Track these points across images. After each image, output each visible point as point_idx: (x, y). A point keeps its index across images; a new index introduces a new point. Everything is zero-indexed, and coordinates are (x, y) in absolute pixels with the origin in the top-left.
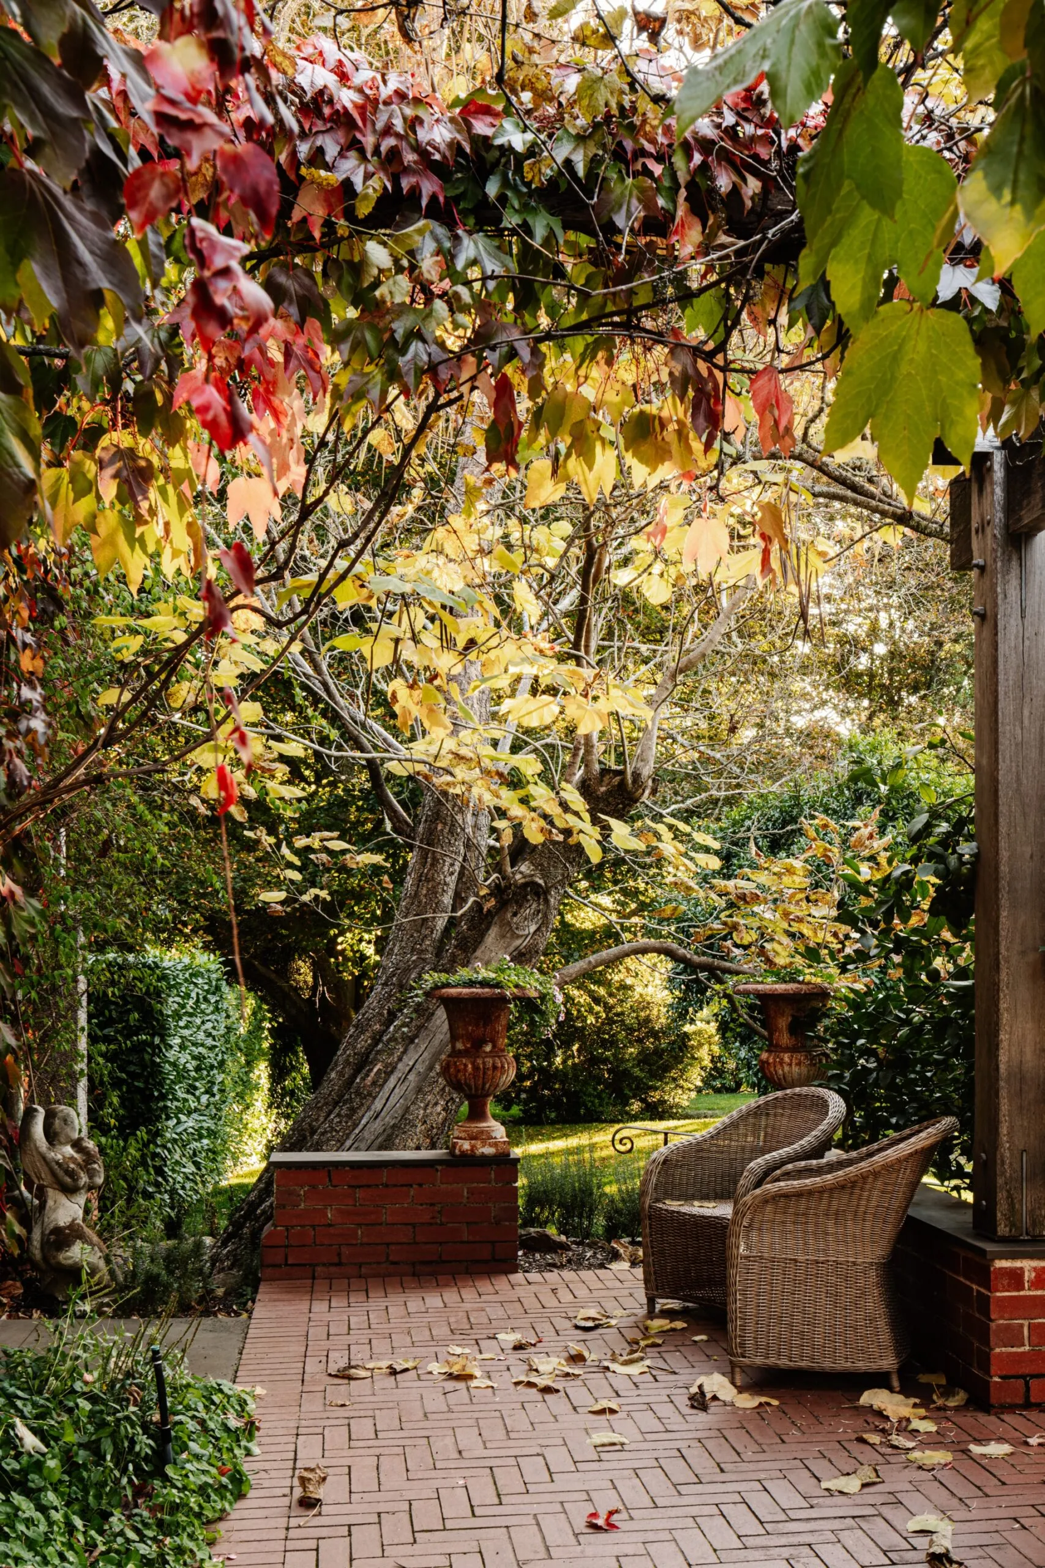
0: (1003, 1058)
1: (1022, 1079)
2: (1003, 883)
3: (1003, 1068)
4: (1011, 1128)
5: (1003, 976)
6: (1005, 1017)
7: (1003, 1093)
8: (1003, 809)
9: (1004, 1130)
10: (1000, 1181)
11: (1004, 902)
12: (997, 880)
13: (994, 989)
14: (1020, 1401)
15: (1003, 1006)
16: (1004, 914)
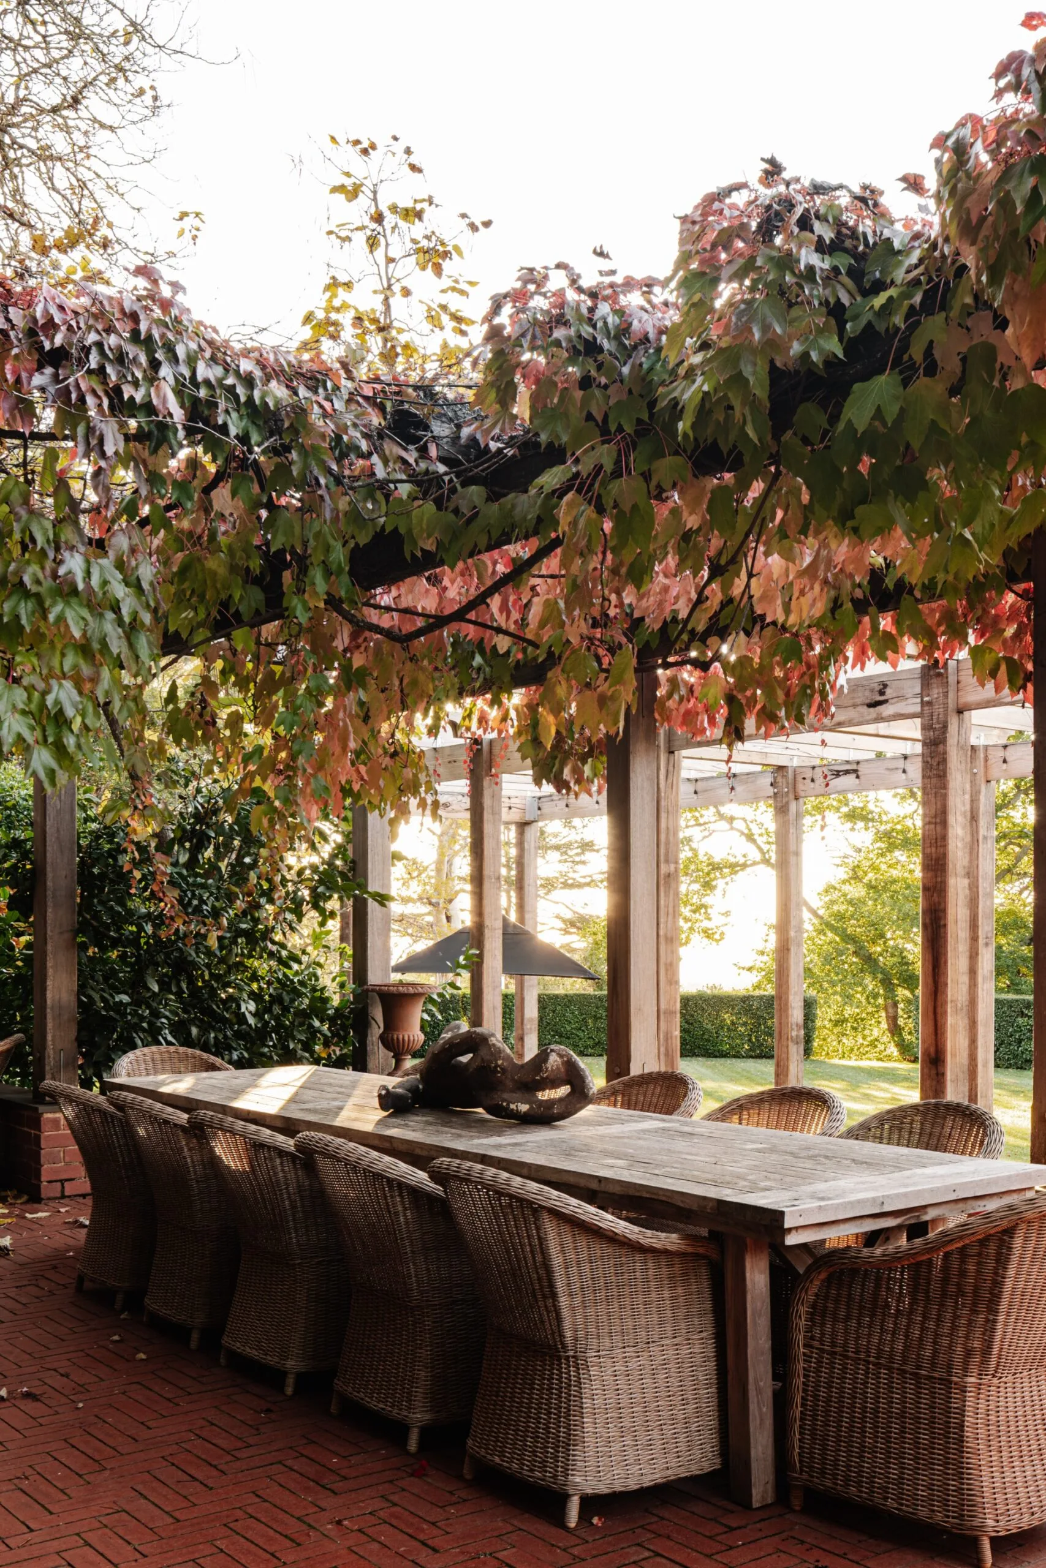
0: (49, 995)
1: (60, 1008)
2: (49, 893)
3: (49, 1002)
4: (54, 1037)
5: (49, 948)
6: (50, 972)
7: (49, 1017)
8: (49, 848)
9: (49, 1037)
10: (47, 1068)
11: (50, 903)
12: (45, 891)
13: (44, 954)
14: (59, 1195)
15: (49, 964)
16: (49, 910)
